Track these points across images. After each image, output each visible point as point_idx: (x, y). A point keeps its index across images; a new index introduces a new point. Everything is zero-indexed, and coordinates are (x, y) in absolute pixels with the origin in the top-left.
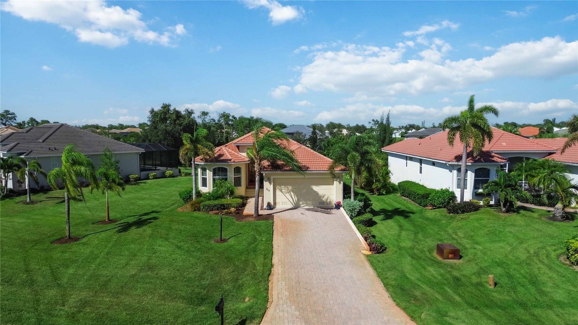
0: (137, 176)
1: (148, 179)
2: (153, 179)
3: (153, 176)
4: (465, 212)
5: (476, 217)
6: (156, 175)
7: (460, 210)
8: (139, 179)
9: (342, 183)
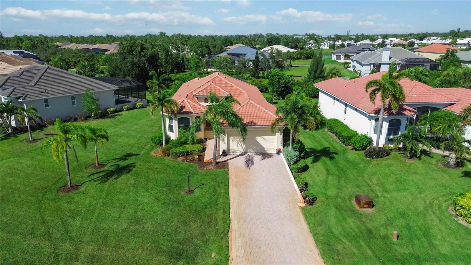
0: (114, 109)
1: (123, 110)
2: (127, 110)
3: (127, 108)
4: (379, 157)
5: (387, 162)
6: (129, 107)
7: (375, 156)
8: (116, 111)
9: (282, 134)
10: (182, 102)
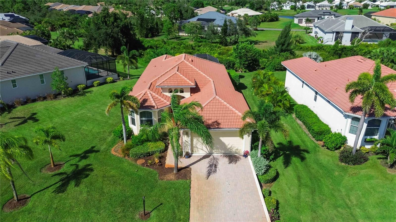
0: (84, 85)
1: (92, 86)
3: (97, 84)
6: (99, 83)
7: (352, 163)
8: (87, 87)
9: (251, 136)
10: (145, 94)
